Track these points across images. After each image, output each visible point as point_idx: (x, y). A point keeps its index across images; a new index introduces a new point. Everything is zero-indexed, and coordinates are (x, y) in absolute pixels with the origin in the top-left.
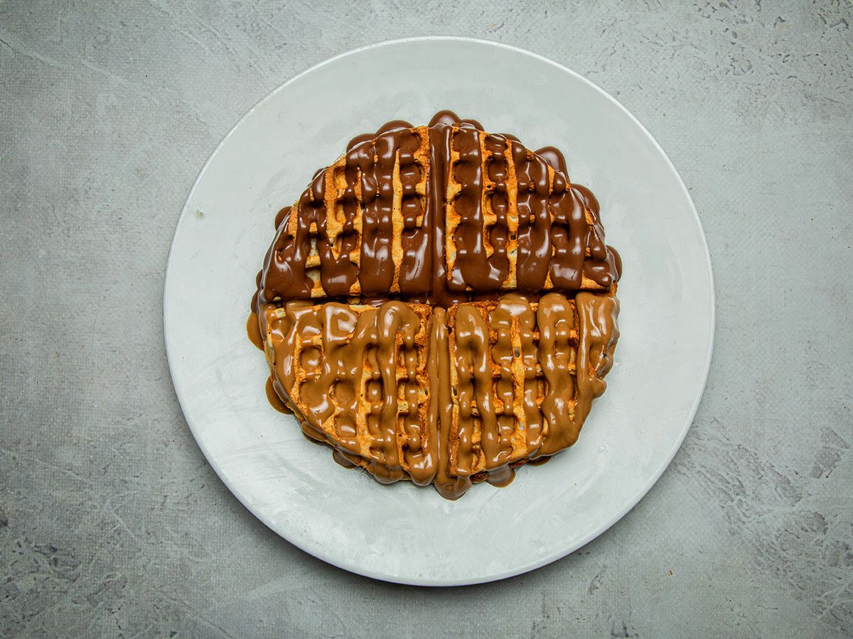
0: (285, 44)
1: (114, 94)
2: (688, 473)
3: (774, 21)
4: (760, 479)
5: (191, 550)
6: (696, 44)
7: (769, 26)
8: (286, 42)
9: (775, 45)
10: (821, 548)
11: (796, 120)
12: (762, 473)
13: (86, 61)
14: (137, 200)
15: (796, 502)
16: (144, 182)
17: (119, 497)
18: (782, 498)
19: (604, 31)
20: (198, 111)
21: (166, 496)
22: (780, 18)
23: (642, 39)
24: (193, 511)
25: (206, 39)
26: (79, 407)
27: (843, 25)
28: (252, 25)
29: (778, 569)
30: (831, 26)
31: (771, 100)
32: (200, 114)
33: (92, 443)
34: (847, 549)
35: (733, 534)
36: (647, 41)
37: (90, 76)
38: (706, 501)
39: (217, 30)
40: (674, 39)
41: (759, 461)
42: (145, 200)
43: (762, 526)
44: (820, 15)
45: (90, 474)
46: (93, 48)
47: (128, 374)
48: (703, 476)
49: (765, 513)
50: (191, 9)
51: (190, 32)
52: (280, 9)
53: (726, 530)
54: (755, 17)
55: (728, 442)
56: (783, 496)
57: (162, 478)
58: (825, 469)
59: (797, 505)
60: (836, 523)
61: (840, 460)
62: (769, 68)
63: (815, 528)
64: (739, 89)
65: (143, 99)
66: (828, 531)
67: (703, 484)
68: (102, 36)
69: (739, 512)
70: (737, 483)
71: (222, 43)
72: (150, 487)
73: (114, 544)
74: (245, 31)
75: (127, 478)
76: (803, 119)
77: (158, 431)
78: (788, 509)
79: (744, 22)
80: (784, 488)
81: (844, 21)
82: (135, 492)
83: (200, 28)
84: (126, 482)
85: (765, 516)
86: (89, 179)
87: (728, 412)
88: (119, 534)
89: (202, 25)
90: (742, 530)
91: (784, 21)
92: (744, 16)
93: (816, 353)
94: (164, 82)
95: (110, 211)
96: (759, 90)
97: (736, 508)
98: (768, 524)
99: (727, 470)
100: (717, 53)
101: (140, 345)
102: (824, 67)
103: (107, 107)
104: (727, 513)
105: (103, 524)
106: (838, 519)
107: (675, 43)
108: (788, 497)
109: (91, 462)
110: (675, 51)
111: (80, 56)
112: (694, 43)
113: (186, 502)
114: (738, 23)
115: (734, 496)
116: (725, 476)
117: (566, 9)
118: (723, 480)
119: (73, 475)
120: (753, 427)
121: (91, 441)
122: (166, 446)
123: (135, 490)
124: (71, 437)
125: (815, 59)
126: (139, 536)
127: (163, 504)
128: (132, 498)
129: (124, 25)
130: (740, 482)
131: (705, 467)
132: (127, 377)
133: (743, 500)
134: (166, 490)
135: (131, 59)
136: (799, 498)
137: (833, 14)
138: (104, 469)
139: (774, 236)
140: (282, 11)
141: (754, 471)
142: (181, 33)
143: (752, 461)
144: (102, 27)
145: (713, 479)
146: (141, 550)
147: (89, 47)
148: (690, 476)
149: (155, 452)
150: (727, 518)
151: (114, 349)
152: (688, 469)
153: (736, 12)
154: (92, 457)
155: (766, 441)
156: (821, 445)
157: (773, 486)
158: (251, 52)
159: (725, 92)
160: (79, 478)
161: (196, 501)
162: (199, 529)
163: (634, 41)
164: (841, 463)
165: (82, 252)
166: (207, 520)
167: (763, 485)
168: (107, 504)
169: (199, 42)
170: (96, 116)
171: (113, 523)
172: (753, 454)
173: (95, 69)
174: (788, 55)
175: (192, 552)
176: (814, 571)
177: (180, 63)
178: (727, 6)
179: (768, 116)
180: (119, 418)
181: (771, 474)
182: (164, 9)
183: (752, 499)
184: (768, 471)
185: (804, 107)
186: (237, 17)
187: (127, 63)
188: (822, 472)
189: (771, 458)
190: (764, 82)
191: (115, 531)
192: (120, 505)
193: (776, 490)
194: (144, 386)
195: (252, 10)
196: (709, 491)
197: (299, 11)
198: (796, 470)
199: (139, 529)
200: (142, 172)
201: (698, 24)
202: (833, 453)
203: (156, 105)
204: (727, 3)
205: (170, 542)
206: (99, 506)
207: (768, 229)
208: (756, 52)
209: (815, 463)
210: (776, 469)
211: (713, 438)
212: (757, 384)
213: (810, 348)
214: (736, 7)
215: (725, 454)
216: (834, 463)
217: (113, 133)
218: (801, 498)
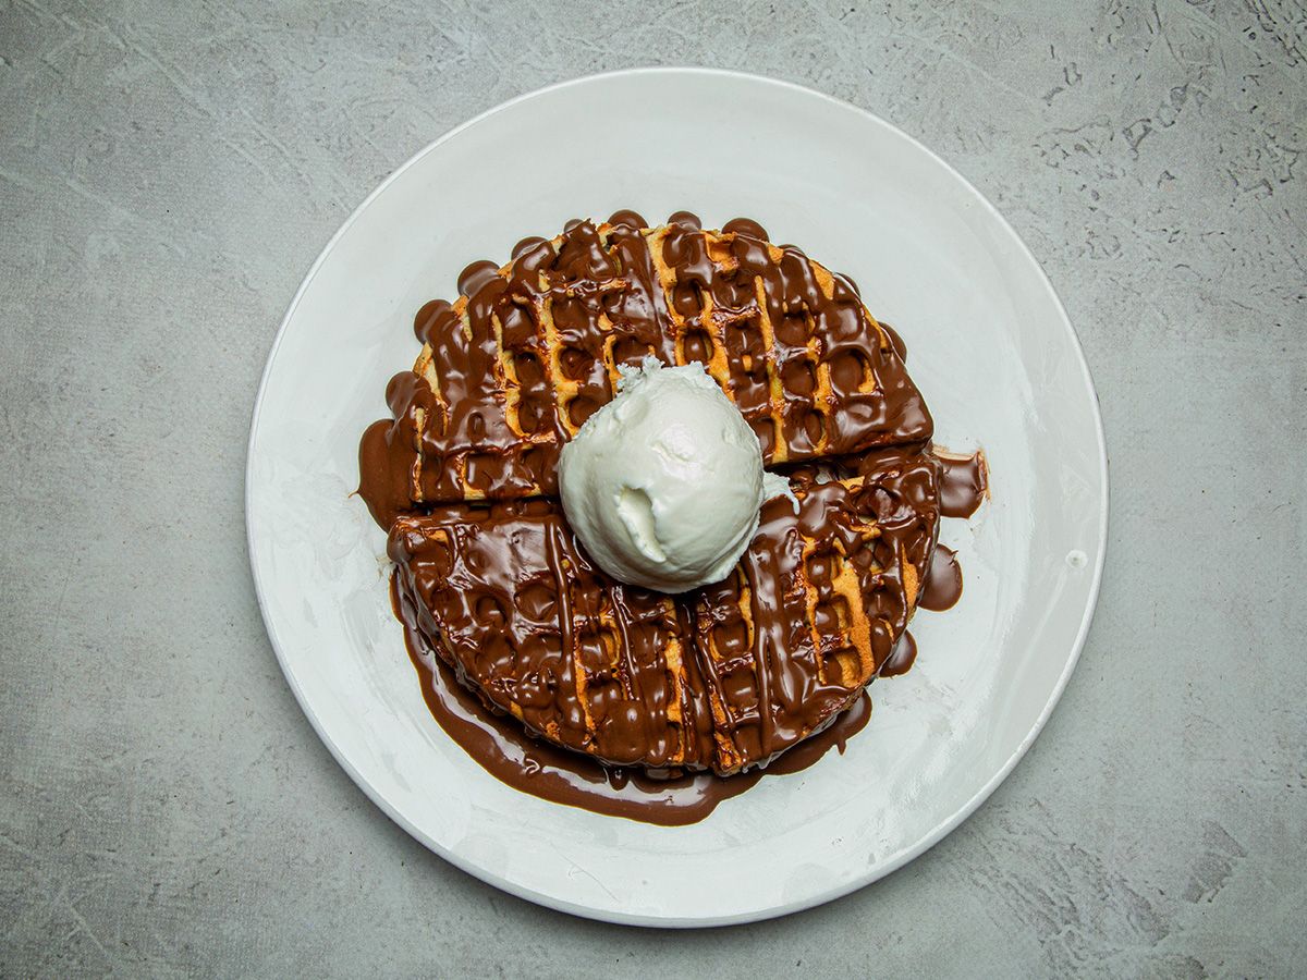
1: (115, 236)
2: (990, 885)
3: (1158, 178)
4: (1104, 899)
5: (192, 974)
6: (1034, 206)
7: (1151, 186)
9: (1158, 215)
11: (1185, 334)
12: (1107, 889)
13: (73, 181)
14: (141, 407)
15: (1159, 939)
16: (153, 380)
17: (81, 883)
18: (1137, 932)
20: (246, 272)
21: (158, 885)
22: (1167, 173)
24: (200, 912)
25: (266, 157)
26: (27, 735)
27: (1265, 189)
28: (339, 139)
30: (1246, 190)
31: (1147, 301)
32: (250, 277)
33: (44, 794)
37: (78, 205)
38: (1017, 930)
39: (284, 144)
42: (153, 408)
43: (1103, 975)
44: (1229, 171)
45: (38, 843)
46: (87, 162)
47: (109, 684)
48: (1013, 892)
49: (1110, 954)
50: (246, 109)
51: (242, 146)
52: (385, 117)
54: (1129, 169)
55: (1054, 839)
56: (1138, 928)
57: (153, 855)
58: (1207, 888)
59: (1160, 943)
60: (1221, 975)
61: (1231, 876)
62: (1147, 250)
64: (1099, 281)
65: (161, 247)
67: (1012, 903)
68: (102, 143)
69: (1069, 952)
70: (1067, 905)
71: (291, 165)
72: (133, 867)
73: (70, 959)
74: (328, 148)
75: (97, 853)
76: (1196, 333)
77: (151, 778)
78: (1147, 950)
79: (1112, 176)
80: (1142, 916)
81: (1265, 182)
82: (109, 875)
83: (257, 140)
84: (94, 859)
85: (1109, 959)
86: (66, 370)
87: (1057, 791)
88: (78, 943)
89: (262, 136)
91: (1173, 178)
92: (1112, 167)
93: (1200, 702)
94: (196, 222)
95: (96, 421)
96: (1130, 284)
97: (1063, 944)
98: (1113, 972)
99: (1052, 883)
100: (1067, 223)
101: (132, 639)
102: (1232, 254)
103: (102, 257)
104: (1050, 952)
105: (53, 927)
106: (1224, 970)
108: (1147, 931)
109: (41, 823)
111: (64, 173)
112: (1031, 205)
113: (189, 895)
114: (1101, 177)
115: (1060, 926)
116: (1048, 891)
118: (1044, 898)
119: (10, 843)
120: (1097, 817)
121: (42, 790)
122: (163, 802)
123: (108, 872)
124: (10, 781)
125: (1219, 239)
126: (111, 947)
127: (152, 897)
128: (103, 885)
129: (138, 129)
130: (1071, 902)
131: (1016, 877)
132: (107, 689)
133: (1075, 931)
134: (158, 875)
135: (145, 182)
136: (1163, 932)
137: (1250, 171)
138: (61, 835)
139: (1142, 515)
140: (389, 120)
141: (1094, 886)
142: (227, 146)
143: (1092, 871)
144: (103, 129)
145: (1029, 896)
146: (111, 970)
147: (81, 160)
148: (993, 889)
149: (145, 812)
150: (1048, 959)
151: (90, 644)
152: (990, 878)
153: (1099, 160)
154: (42, 815)
155: (1116, 840)
156: (1202, 849)
157: (1124, 912)
158: (336, 181)
159: (1077, 284)
160: (20, 849)
161: (206, 894)
162: (208, 940)
164: (1232, 880)
165: (47, 485)
166: (221, 926)
167: (1108, 909)
168: (62, 893)
169: (255, 163)
170: (84, 270)
171: (69, 924)
172: (1095, 860)
173: (87, 195)
174: (1177, 232)
175: (193, 976)
177: (222, 194)
178: (1085, 150)
179: (1142, 325)
180: (91, 755)
181: (1121, 894)
182: (203, 106)
183: (1090, 932)
184: (1116, 888)
185: (1199, 314)
186: (318, 126)
187: (139, 188)
188: (1202, 892)
189: (1122, 867)
190: (1137, 272)
191: (72, 937)
192: (82, 895)
193: (1128, 918)
194: (134, 705)
195: (342, 117)
196: (1021, 915)
197: (415, 122)
198: (1161, 887)
199: (112, 935)
200: (152, 363)
201: (1040, 176)
202: (1220, 863)
203: (180, 257)
204: (1086, 145)
205: (160, 959)
206: (48, 896)
207: (1133, 504)
208: (1127, 223)
209: (1192, 878)
210: (1130, 885)
211: (1032, 831)
212: (1105, 748)
213: (1191, 694)
214: (1099, 152)
215: (1049, 857)
216: (1221, 879)
217: (110, 298)
218: (1167, 933)
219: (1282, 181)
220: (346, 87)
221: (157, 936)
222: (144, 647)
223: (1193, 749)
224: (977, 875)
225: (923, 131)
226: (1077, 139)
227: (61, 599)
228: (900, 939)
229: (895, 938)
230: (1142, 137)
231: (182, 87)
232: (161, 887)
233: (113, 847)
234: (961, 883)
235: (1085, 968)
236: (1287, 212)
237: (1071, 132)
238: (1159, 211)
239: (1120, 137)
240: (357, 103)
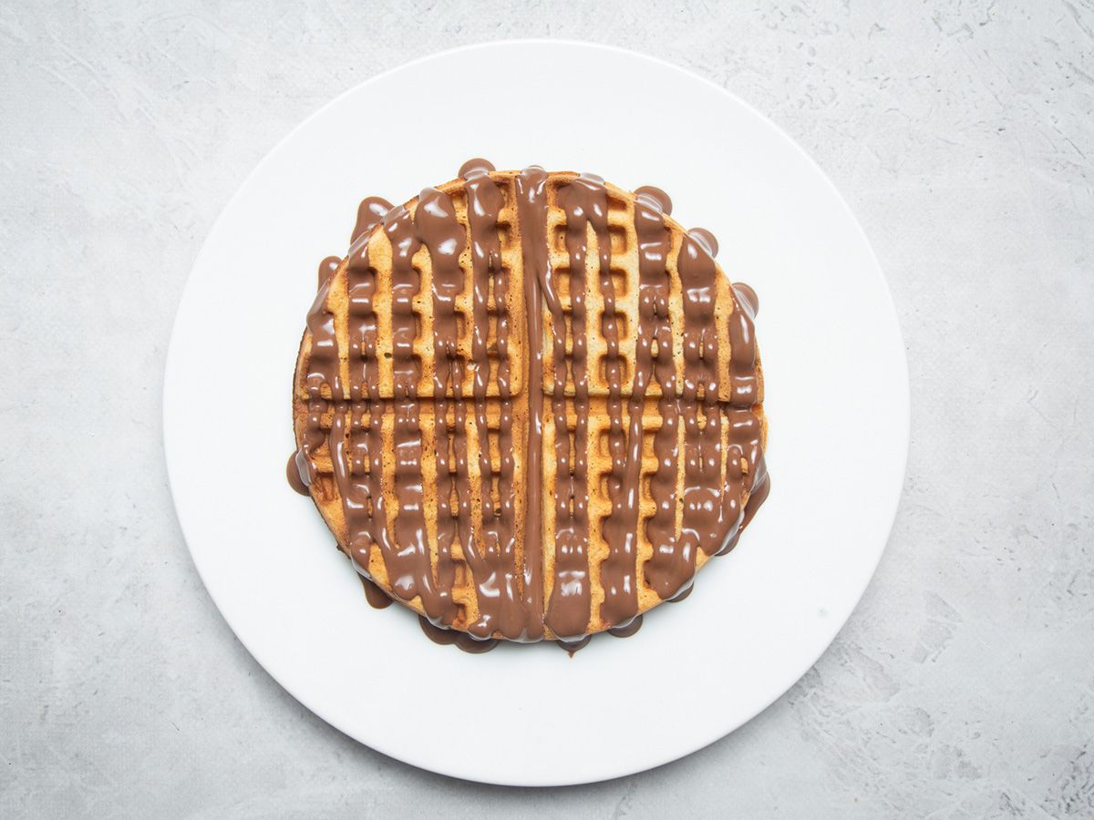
219: (982, 24)
221: (51, 748)
232: (50, 708)
233: (7, 678)
236: (985, 52)
238: (870, 61)
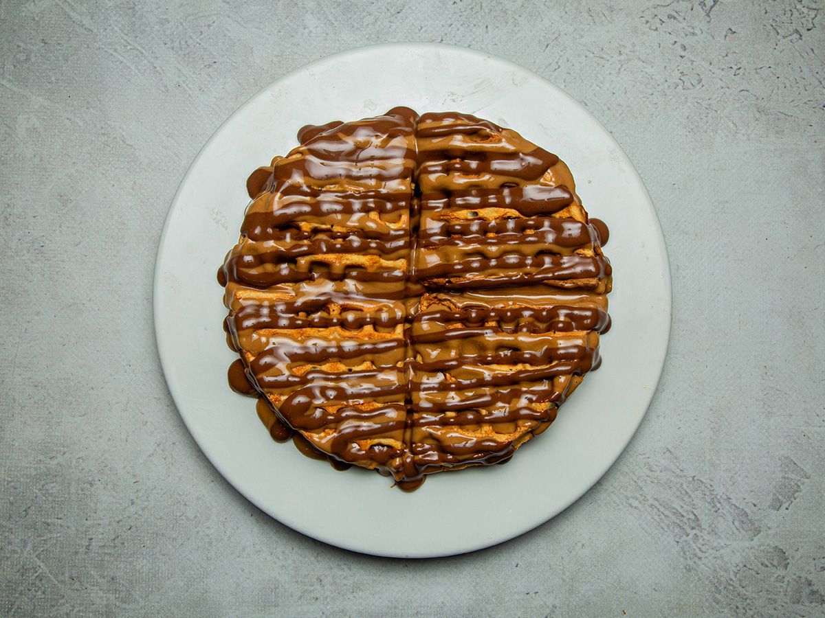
0: (215, 62)
1: (36, 115)
2: (640, 506)
3: (724, 33)
5: (117, 596)
6: (643, 57)
7: (719, 38)
8: (216, 60)
9: (726, 58)
10: (782, 584)
11: (749, 136)
12: (718, 505)
13: (5, 81)
14: (60, 227)
15: (755, 536)
16: (67, 208)
17: (41, 541)
18: (740, 532)
19: (547, 46)
20: (124, 134)
21: (91, 539)
22: (730, 29)
23: (588, 53)
24: (120, 555)
25: (132, 57)
27: (796, 36)
28: (180, 42)
29: (737, 607)
30: (784, 37)
31: (722, 115)
32: (126, 137)
33: (13, 484)
34: (810, 585)
35: (689, 570)
36: (592, 55)
37: (9, 96)
38: (660, 535)
39: (143, 48)
40: (620, 53)
41: (715, 493)
42: (68, 227)
43: (719, 561)
44: (772, 26)
45: (10, 517)
46: (13, 67)
47: (51, 410)
48: (655, 510)
49: (722, 547)
50: (116, 26)
51: (115, 50)
52: (209, 26)
53: (682, 566)
54: (705, 29)
55: (681, 474)
56: (741, 529)
57: (87, 520)
58: (785, 500)
59: (756, 539)
60: (797, 557)
61: (801, 491)
62: (719, 81)
63: (775, 563)
64: (689, 104)
65: (66, 121)
66: (790, 566)
67: (656, 517)
68: (22, 54)
69: (695, 547)
70: (693, 517)
71: (149, 62)
72: (74, 529)
73: (36, 591)
74: (173, 48)
75: (50, 521)
76: (756, 134)
77: (82, 469)
78: (747, 544)
79: (694, 34)
80: (742, 521)
81: (797, 31)
82: (59, 535)
83: (125, 46)
84: (48, 525)
85: (722, 551)
86: (8, 205)
87: (681, 442)
88: (41, 580)
89: (128, 43)
90: (698, 566)
91: (735, 32)
92: (693, 28)
93: (773, 378)
94: (88, 103)
95: (31, 238)
96: (710, 105)
97: (691, 543)
98: (725, 559)
99: (681, 503)
100: (665, 67)
101: (64, 379)
102: (777, 80)
103: (27, 129)
104: (682, 548)
105: (24, 571)
106: (799, 554)
107: (622, 58)
108: (746, 531)
109: (11, 504)
110: (622, 65)
112: (641, 57)
113: (112, 544)
114: (687, 35)
115: (689, 531)
116: (679, 508)
117: (507, 23)
118: (676, 513)
120: (708, 458)
121: (11, 482)
122: (91, 485)
123: (58, 533)
125: (767, 71)
126: (63, 582)
127: (88, 547)
128: (55, 541)
129: (45, 43)
130: (695, 515)
131: (657, 500)
132: (50, 413)
133: (699, 534)
134: (91, 532)
135: (53, 78)
137: (785, 24)
138: (25, 511)
139: (727, 257)
140: (211, 28)
141: (709, 503)
142: (106, 52)
143: (708, 493)
144: (22, 45)
145: (667, 512)
146: (64, 597)
147: (9, 66)
148: (642, 509)
149: (80, 492)
150: (682, 553)
151: (36, 384)
152: (640, 502)
153: (684, 24)
154: (12, 498)
155: (722, 472)
156: (780, 475)
157: (730, 519)
158: (179, 70)
159: (675, 108)
161: (123, 543)
162: (126, 573)
163: (579, 55)
164: (801, 494)
166: (134, 564)
167: (720, 518)
168: (28, 549)
169: (125, 61)
170: (16, 139)
171: (34, 568)
172: (709, 486)
173: (15, 89)
174: (740, 68)
176: (775, 609)
177: (104, 83)
178: (675, 18)
179: (719, 131)
180: (41, 457)
181: (728, 507)
182: (87, 26)
183: (709, 533)
184: (724, 504)
185: (757, 122)
186: (165, 35)
187: (49, 83)
188: (781, 503)
189: (727, 490)
190: (714, 96)
191: (37, 576)
192: (42, 549)
193: (734, 524)
194: (68, 422)
195: (181, 27)
196: (662, 525)
197: (229, 28)
198: (754, 502)
199: (63, 574)
200: (65, 198)
201: (645, 37)
202: (793, 484)
203: (80, 126)
204: (675, 14)
205: (95, 588)
206: (19, 551)
207: (720, 250)
208: (706, 65)
209: (774, 494)
210: (733, 501)
211: (666, 469)
212: (712, 412)
213: (766, 373)
214: (684, 19)
215: (678, 486)
216: (793, 494)
217: (35, 156)
218: (760, 531)
220: (182, 8)
222: (72, 384)
223: (770, 409)
224: (631, 501)
225: (566, 13)
226: (669, 11)
227: (16, 355)
228: (583, 545)
229: (580, 545)
230: (712, 7)
231: (72, 14)
234: (621, 507)
235: (706, 557)
237: (664, 6)
239: (697, 8)
240: (190, 18)
